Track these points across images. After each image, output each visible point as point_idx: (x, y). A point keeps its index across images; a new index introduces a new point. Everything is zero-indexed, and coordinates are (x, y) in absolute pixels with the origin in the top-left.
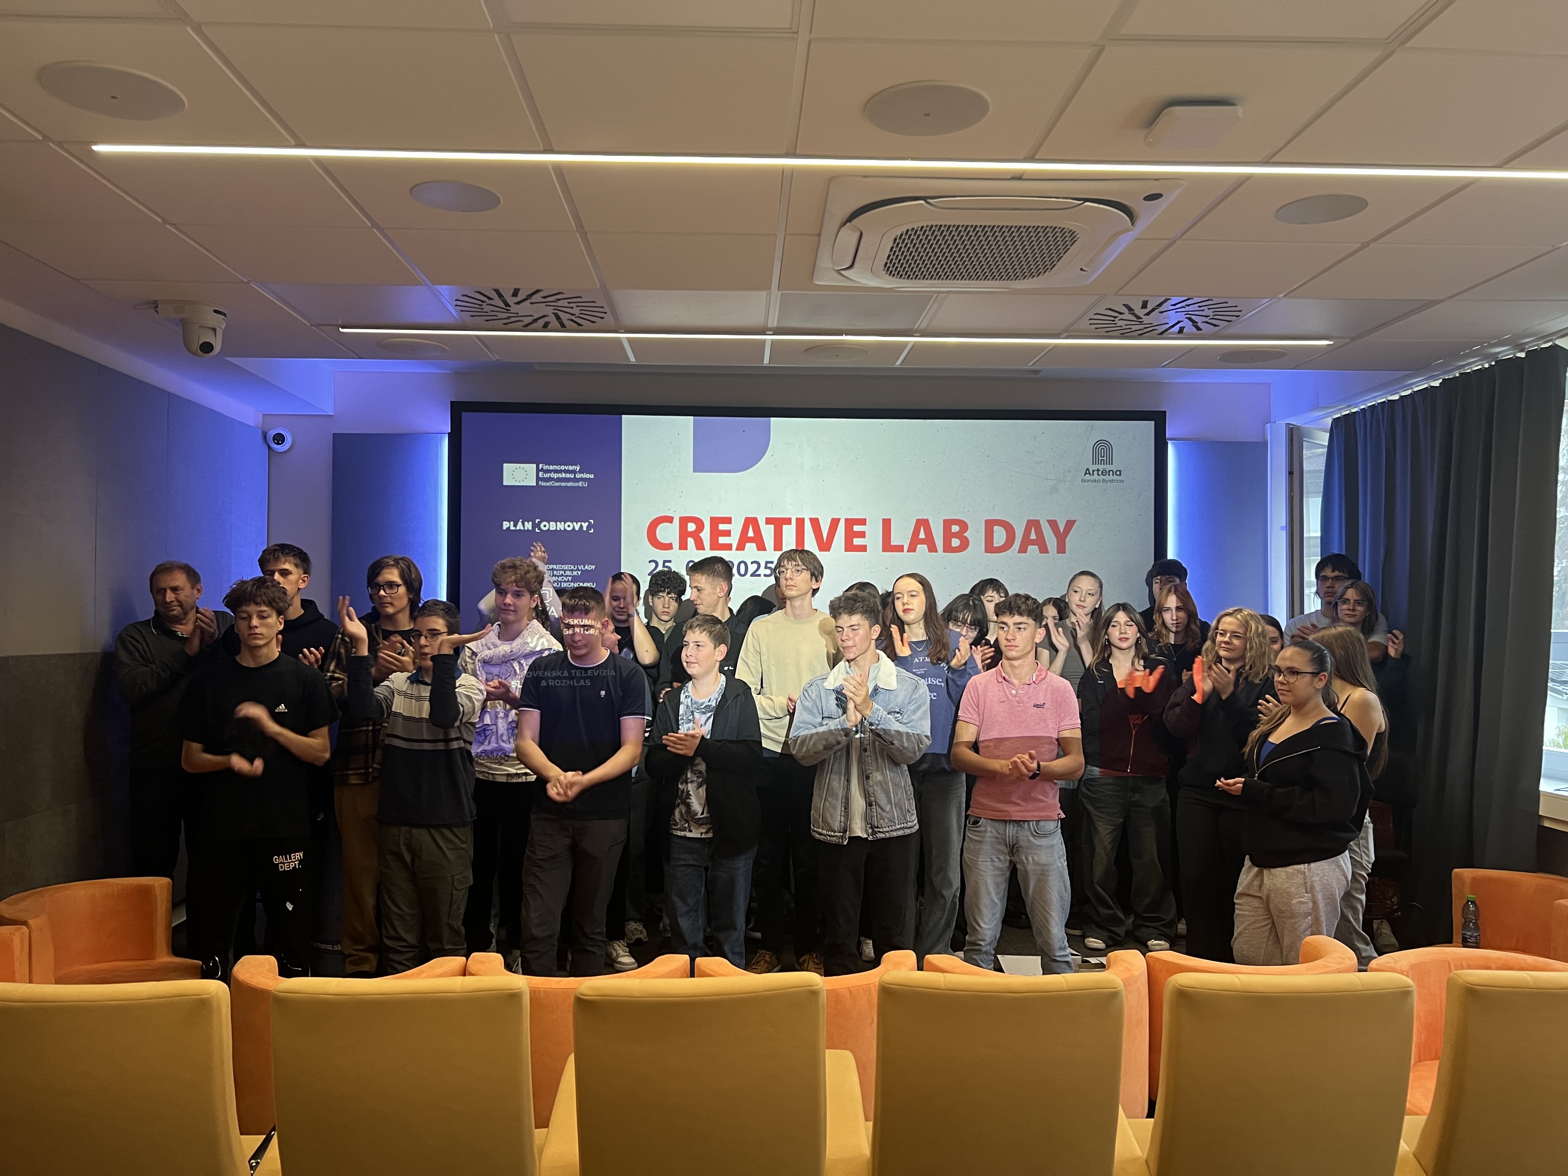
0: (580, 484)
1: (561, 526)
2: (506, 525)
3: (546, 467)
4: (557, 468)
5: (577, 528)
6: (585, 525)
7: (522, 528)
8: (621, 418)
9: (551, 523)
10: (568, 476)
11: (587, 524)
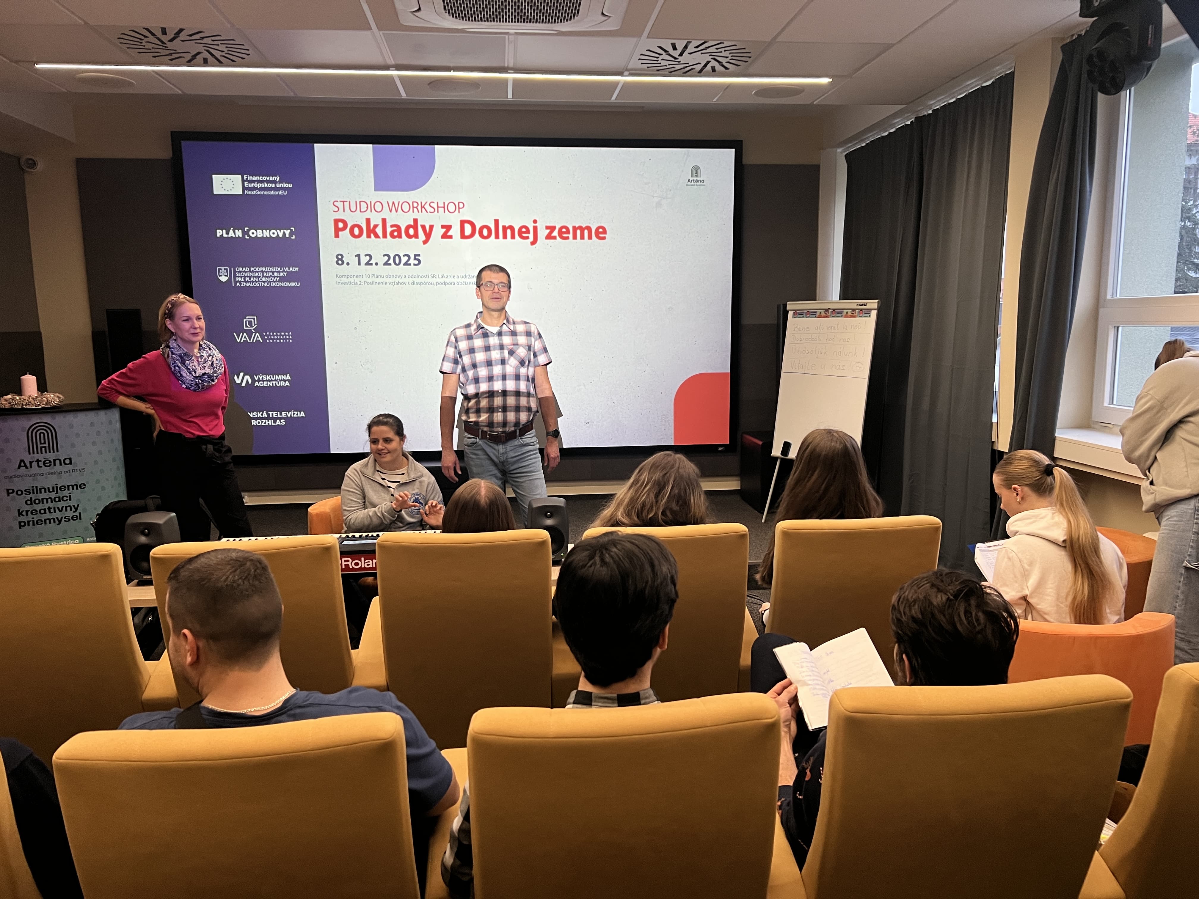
0: (280, 193)
1: (267, 233)
2: (219, 233)
3: (250, 178)
4: (260, 178)
5: (281, 235)
6: (287, 232)
7: (234, 236)
8: (313, 148)
9: (258, 231)
10: (270, 185)
11: (289, 231)
